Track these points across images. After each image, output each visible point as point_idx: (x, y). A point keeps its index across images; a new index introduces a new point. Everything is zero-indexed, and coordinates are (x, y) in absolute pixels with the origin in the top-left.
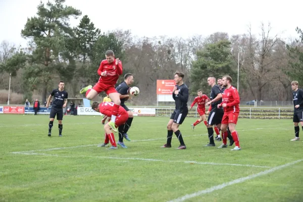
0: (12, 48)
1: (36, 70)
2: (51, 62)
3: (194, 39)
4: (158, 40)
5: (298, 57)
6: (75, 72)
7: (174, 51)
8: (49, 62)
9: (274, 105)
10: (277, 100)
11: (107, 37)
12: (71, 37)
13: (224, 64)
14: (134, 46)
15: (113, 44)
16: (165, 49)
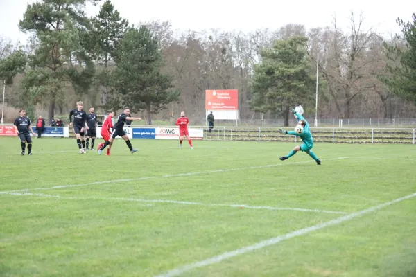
0: (8, 45)
1: (39, 76)
2: (61, 64)
3: (258, 33)
4: (208, 35)
5: (400, 58)
6: (93, 79)
7: (231, 49)
8: (57, 65)
9: (367, 124)
10: (372, 117)
11: (137, 30)
12: (88, 31)
13: (298, 68)
14: (175, 42)
15: (145, 40)
16: (218, 46)
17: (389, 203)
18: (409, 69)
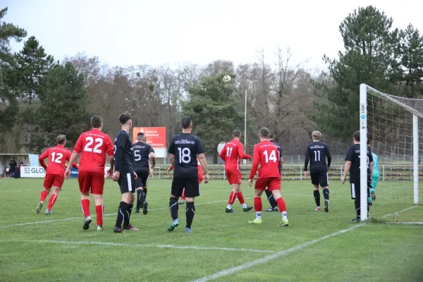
3: (186, 70)
4: (136, 72)
5: (326, 95)
6: (16, 117)
7: (159, 86)
9: (296, 161)
10: (300, 154)
11: (62, 67)
12: (11, 68)
13: (226, 105)
14: (103, 78)
15: (71, 76)
16: (146, 83)
17: (316, 241)
18: (336, 106)
